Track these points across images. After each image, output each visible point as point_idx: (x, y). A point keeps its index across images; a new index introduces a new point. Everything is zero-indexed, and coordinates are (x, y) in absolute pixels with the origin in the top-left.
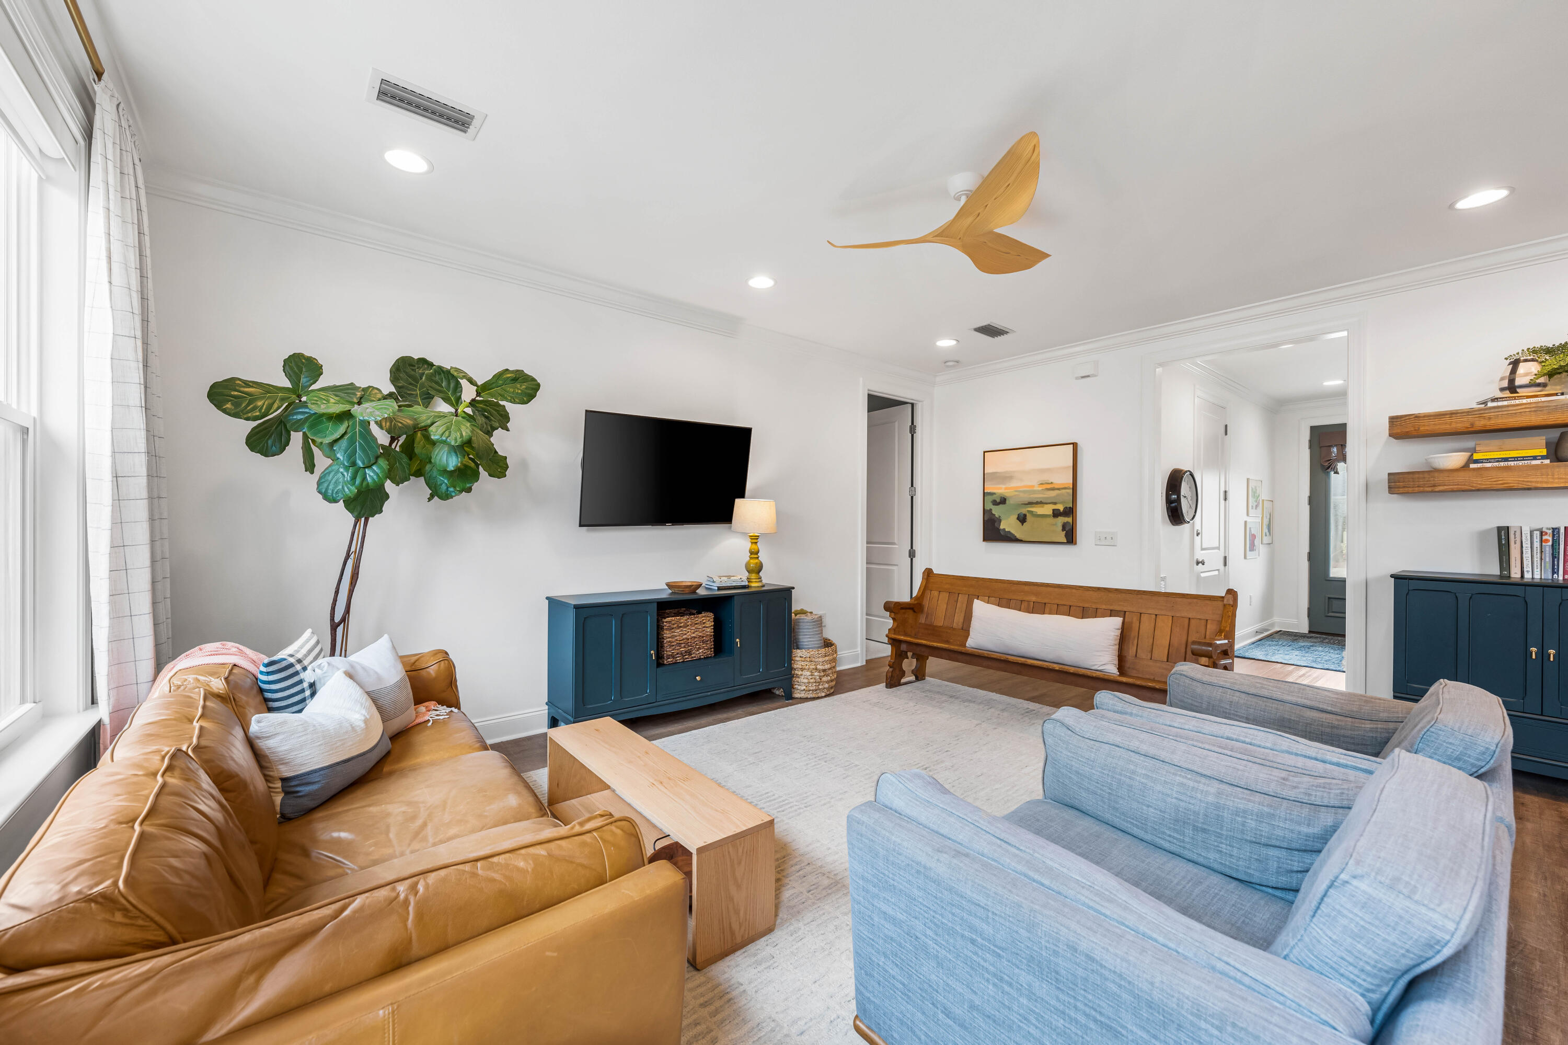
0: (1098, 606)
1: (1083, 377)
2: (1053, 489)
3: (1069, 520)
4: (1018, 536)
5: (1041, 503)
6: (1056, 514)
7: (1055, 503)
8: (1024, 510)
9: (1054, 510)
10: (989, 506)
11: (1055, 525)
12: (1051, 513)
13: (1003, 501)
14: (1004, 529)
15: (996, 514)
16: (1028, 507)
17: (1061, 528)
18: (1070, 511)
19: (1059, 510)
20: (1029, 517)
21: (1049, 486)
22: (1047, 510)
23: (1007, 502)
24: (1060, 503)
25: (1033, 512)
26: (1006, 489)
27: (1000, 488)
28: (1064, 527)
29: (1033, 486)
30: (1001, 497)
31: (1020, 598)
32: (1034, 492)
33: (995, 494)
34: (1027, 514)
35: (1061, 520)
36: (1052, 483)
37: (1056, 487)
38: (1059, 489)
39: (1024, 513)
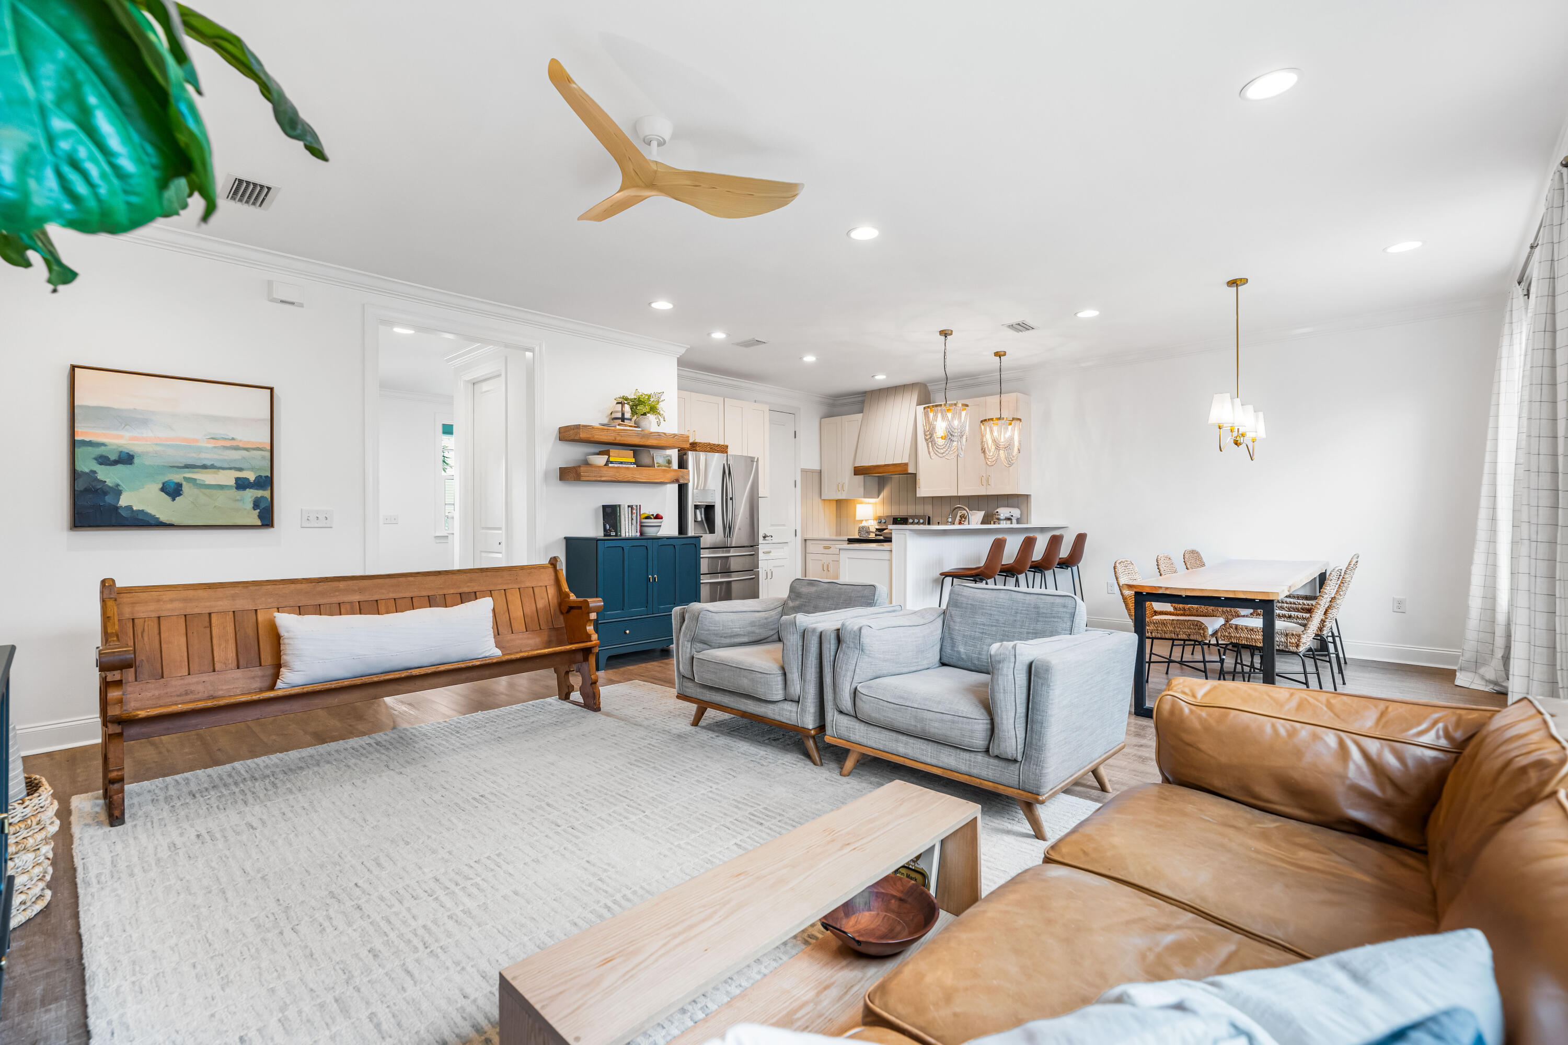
0: (445, 592)
1: (282, 302)
2: (237, 448)
3: (267, 494)
4: (163, 518)
5: (212, 467)
6: (242, 484)
7: (240, 470)
8: (177, 477)
9: (237, 479)
10: (85, 466)
11: (242, 500)
12: (232, 482)
13: (126, 459)
14: (129, 508)
15: (108, 480)
16: (185, 473)
17: (251, 505)
18: (266, 482)
19: (248, 479)
20: (186, 488)
21: (228, 444)
22: (228, 478)
23: (136, 460)
24: (248, 469)
25: (195, 480)
26: (132, 439)
27: (122, 437)
28: (256, 504)
29: (197, 441)
30: (121, 452)
31: (335, 600)
32: (200, 450)
33: (103, 444)
34: (184, 483)
35: (250, 495)
36: (233, 439)
37: (241, 445)
38: (247, 449)
39: (176, 481)
